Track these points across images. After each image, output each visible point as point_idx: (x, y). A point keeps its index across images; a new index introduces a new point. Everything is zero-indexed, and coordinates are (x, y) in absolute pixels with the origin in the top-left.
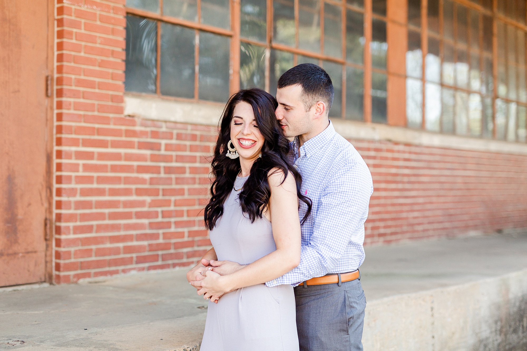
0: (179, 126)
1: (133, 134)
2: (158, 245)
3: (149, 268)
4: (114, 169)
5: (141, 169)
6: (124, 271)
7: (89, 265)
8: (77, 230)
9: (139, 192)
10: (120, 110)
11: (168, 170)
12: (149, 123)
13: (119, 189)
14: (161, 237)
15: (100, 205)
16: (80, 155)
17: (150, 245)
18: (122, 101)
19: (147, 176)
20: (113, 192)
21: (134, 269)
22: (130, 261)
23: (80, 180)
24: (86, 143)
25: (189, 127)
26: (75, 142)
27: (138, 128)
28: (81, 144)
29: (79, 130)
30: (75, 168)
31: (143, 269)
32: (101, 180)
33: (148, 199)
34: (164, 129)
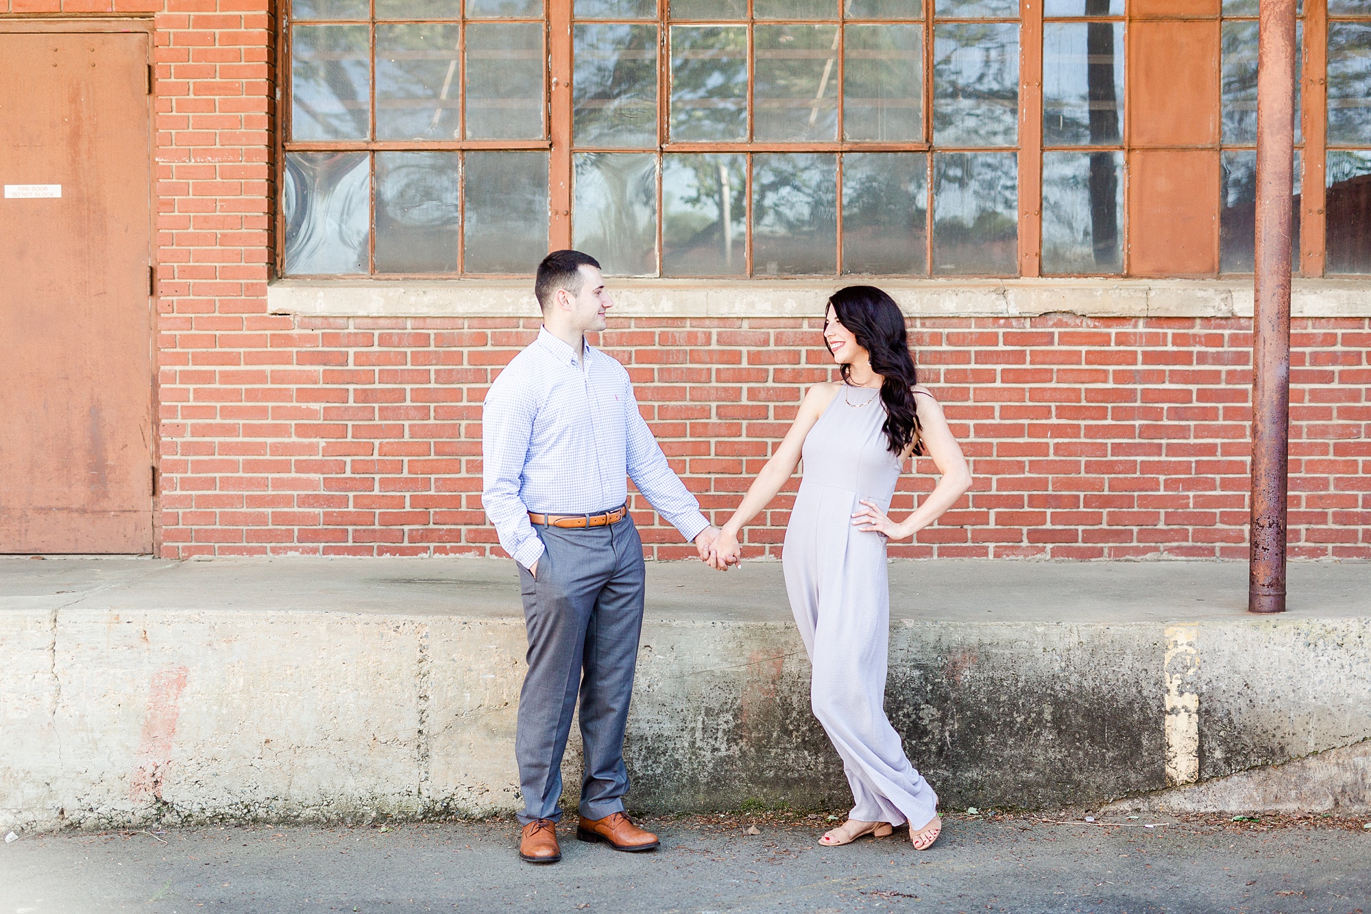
0: (382, 322)
1: (288, 340)
2: (342, 514)
3: (326, 551)
4: (251, 394)
5: (304, 395)
6: (274, 550)
7: (208, 536)
8: (185, 484)
9: (302, 431)
10: (262, 307)
11: (363, 396)
12: (319, 321)
13: (261, 426)
14: (351, 503)
15: (227, 449)
16: (187, 377)
17: (325, 514)
18: (265, 293)
19: (318, 406)
20: (251, 430)
21: (296, 549)
22: (289, 536)
23: (190, 412)
24: (197, 359)
25: (409, 324)
26: (181, 359)
27: (296, 332)
28: (190, 362)
29: (188, 341)
30: (182, 395)
31: (315, 551)
32: (226, 413)
33: (322, 442)
34: (352, 330)
